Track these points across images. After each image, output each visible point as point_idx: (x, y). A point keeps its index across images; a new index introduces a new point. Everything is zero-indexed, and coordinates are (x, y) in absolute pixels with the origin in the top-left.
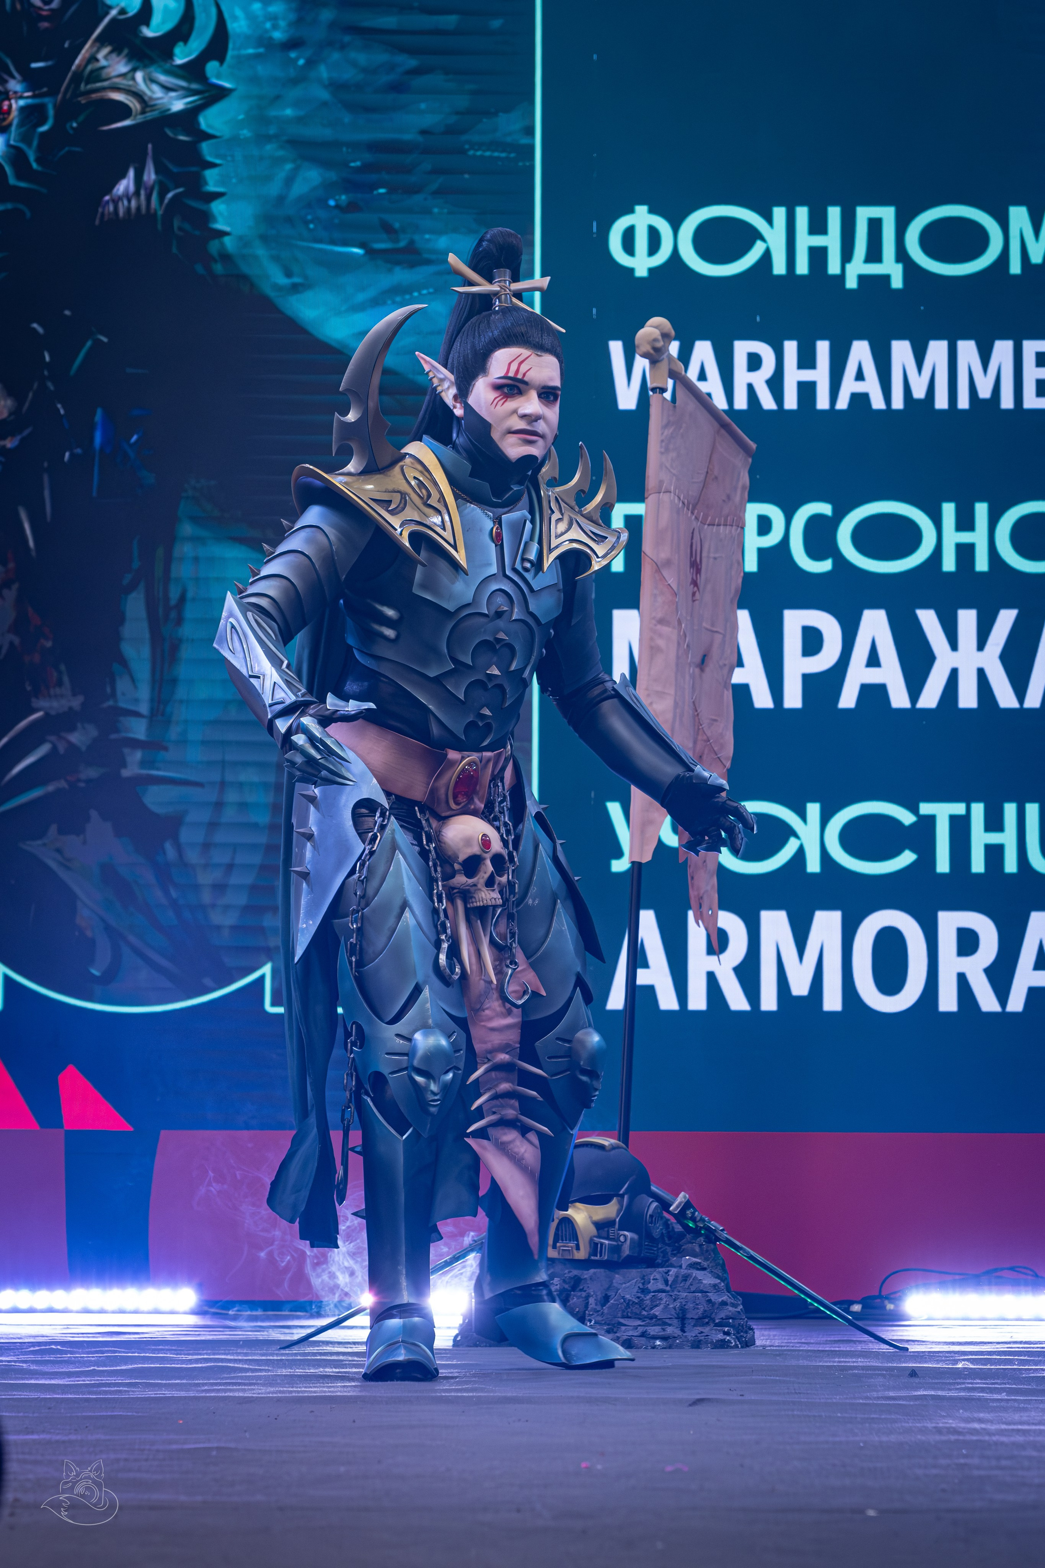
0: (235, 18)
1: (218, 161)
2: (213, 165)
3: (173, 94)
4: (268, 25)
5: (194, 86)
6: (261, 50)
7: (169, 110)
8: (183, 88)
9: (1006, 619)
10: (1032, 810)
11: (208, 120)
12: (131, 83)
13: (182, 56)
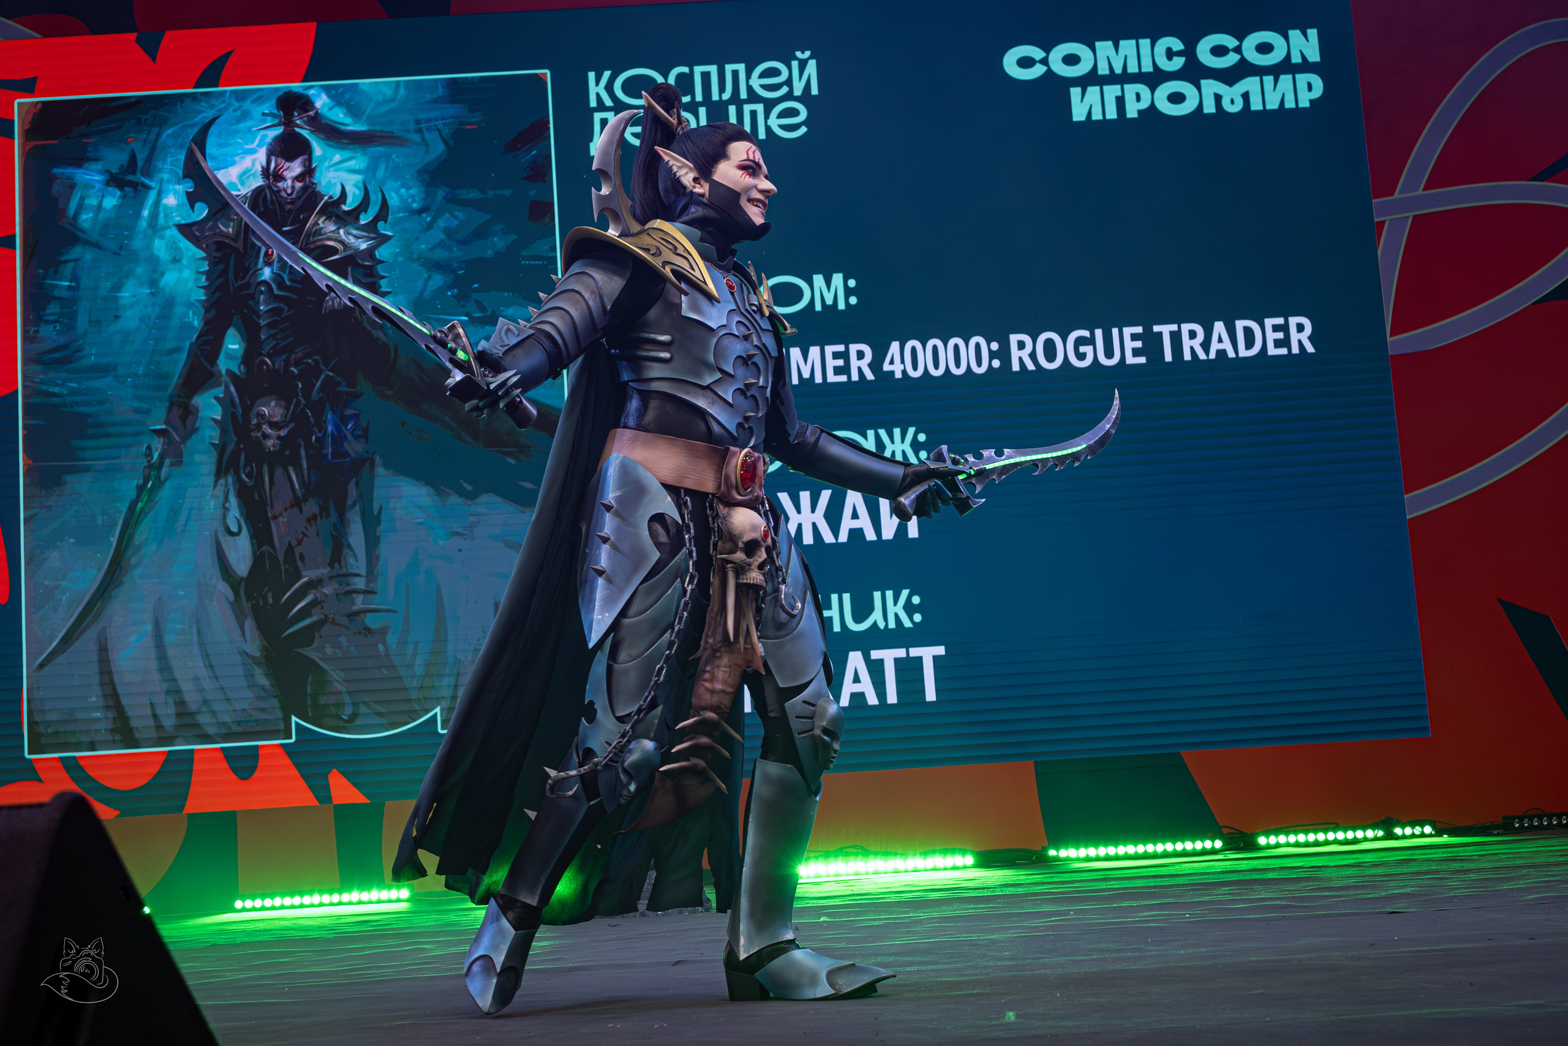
0: (392, 198)
1: (387, 275)
2: (383, 277)
3: (360, 240)
4: (410, 200)
5: (372, 235)
6: (407, 214)
7: (359, 249)
8: (365, 237)
9: (825, 495)
10: (846, 597)
11: (381, 253)
12: (338, 235)
13: (364, 219)
